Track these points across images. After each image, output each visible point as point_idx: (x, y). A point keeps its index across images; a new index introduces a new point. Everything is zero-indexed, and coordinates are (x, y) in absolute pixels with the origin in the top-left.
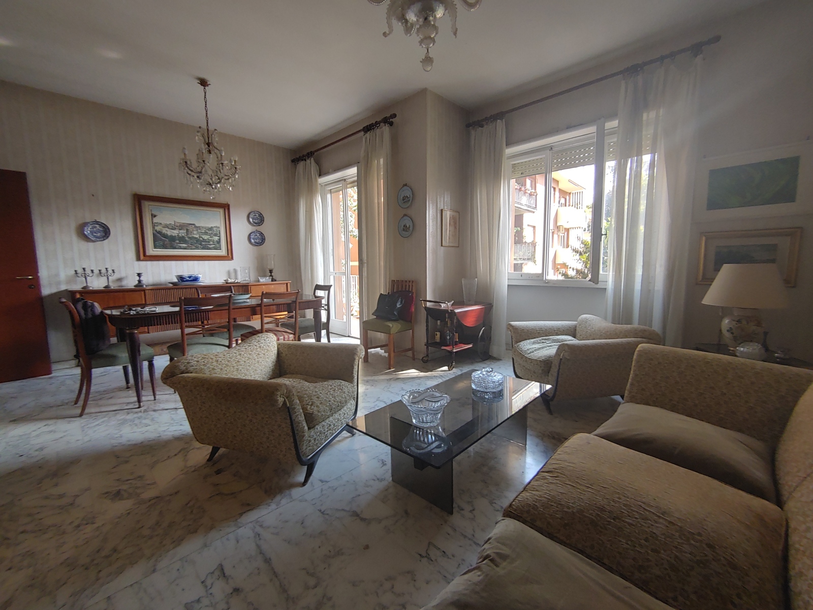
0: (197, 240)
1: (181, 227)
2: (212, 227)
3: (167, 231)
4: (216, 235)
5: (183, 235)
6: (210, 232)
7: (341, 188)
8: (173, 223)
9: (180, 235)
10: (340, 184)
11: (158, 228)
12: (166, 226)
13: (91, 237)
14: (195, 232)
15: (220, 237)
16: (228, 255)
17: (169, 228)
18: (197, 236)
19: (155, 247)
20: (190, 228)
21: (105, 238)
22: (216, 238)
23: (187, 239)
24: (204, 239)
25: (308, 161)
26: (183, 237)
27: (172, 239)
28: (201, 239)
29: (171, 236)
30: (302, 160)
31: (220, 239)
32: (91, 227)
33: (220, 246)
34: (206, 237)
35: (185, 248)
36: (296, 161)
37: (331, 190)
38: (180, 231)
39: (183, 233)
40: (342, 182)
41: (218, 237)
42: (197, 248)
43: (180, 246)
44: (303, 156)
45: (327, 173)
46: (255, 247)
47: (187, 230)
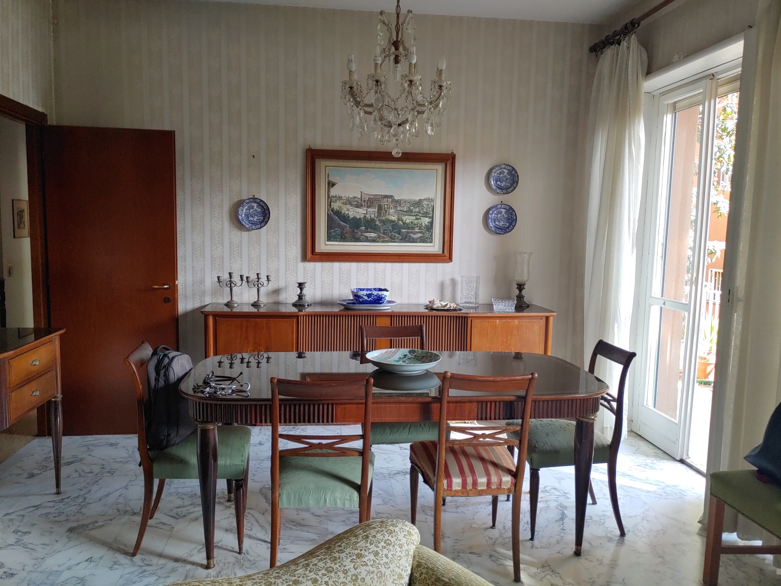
0: (394, 225)
1: (371, 202)
2: (420, 200)
3: (348, 210)
4: (425, 215)
5: (373, 216)
6: (417, 210)
7: (701, 97)
8: (359, 197)
9: (368, 216)
10: (698, 89)
11: (336, 206)
12: (349, 202)
13: (245, 223)
14: (392, 211)
15: (432, 218)
16: (443, 252)
17: (351, 205)
18: (394, 218)
19: (329, 238)
20: (385, 203)
21: (263, 224)
22: (426, 221)
23: (378, 223)
24: (404, 223)
25: (624, 44)
26: (373, 220)
27: (356, 223)
28: (401, 222)
29: (354, 219)
30: (612, 44)
31: (432, 223)
32: (246, 207)
33: (431, 236)
34: (408, 219)
35: (374, 240)
36: (597, 49)
37: (675, 103)
38: (369, 210)
39: (372, 212)
40: (704, 82)
41: (430, 218)
42: (392, 240)
43: (366, 237)
44: (615, 34)
45: (668, 65)
46: (495, 238)
47: (380, 208)
